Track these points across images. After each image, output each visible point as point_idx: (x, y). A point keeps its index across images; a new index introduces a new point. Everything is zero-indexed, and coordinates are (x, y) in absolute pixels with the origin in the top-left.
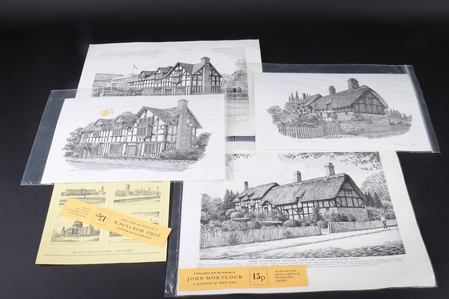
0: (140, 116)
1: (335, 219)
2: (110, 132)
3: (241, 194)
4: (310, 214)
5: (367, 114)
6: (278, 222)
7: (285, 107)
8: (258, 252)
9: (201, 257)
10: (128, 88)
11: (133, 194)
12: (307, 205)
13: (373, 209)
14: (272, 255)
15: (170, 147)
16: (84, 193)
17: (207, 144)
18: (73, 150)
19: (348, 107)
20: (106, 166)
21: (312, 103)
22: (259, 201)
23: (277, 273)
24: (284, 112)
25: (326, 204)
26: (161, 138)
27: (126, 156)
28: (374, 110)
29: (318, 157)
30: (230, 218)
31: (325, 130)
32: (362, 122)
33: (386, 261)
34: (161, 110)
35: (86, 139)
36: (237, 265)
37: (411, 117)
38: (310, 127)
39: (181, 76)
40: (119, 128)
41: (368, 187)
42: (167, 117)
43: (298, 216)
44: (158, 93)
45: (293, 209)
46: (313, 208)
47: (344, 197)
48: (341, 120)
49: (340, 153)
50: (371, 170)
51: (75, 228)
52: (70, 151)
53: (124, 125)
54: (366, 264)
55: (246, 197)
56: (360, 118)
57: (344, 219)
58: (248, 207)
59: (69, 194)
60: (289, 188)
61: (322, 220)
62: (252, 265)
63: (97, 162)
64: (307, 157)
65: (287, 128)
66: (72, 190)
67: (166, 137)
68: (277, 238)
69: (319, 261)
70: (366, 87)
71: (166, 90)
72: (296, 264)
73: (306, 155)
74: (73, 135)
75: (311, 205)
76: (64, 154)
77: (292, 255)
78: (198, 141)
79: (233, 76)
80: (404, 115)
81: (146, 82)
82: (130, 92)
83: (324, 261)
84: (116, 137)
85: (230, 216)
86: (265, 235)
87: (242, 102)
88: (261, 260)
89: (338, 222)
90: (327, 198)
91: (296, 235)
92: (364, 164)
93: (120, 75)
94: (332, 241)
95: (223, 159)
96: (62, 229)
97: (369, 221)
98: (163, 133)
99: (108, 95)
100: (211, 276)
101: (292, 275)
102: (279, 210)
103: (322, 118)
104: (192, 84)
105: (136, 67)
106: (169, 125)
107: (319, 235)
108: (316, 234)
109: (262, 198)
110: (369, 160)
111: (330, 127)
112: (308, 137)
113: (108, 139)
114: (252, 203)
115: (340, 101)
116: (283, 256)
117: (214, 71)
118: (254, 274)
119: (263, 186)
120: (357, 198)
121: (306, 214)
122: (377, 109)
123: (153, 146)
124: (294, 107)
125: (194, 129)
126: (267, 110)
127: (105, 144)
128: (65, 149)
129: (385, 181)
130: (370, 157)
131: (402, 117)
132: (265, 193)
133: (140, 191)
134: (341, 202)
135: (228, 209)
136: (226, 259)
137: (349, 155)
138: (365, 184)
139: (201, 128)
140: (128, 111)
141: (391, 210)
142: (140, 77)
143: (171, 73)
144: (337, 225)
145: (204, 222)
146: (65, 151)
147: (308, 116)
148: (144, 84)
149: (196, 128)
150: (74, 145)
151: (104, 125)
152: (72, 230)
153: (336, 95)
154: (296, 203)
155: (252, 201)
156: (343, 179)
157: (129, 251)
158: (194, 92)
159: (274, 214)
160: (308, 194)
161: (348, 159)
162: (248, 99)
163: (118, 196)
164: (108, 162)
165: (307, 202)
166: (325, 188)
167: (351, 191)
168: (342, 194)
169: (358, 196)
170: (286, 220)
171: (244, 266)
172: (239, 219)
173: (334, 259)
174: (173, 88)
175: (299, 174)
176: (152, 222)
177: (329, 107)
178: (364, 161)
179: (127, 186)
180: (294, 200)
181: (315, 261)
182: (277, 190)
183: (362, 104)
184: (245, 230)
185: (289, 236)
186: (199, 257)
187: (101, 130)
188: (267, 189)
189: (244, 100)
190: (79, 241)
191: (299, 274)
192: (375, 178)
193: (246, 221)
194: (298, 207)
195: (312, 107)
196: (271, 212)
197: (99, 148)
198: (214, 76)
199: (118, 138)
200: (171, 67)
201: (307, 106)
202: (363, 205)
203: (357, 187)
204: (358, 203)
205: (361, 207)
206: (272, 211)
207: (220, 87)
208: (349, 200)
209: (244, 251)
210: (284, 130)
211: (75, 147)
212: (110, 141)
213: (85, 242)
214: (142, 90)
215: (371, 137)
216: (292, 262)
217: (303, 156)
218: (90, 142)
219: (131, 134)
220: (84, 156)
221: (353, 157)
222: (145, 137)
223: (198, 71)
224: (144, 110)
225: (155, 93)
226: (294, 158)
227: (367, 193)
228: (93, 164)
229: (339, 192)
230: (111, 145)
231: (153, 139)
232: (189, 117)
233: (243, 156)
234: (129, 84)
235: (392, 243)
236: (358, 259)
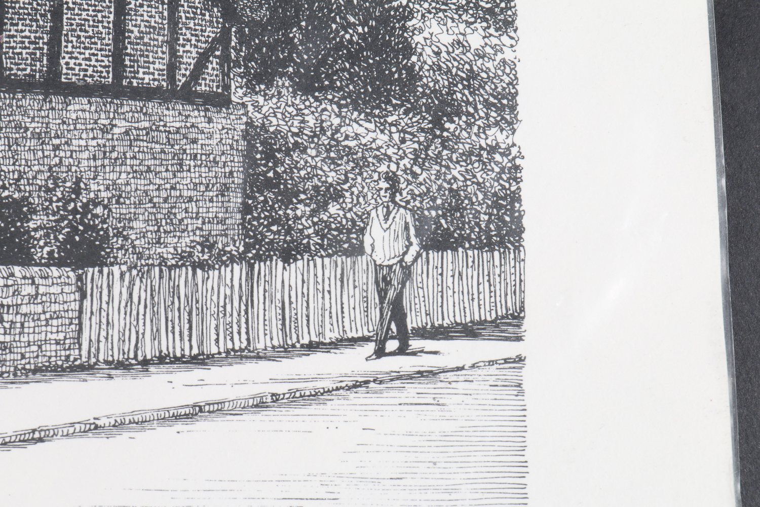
13: (311, 121)
97: (242, 257)
141: (496, 135)
202: (213, 65)
204: (172, 43)
205: (187, 95)
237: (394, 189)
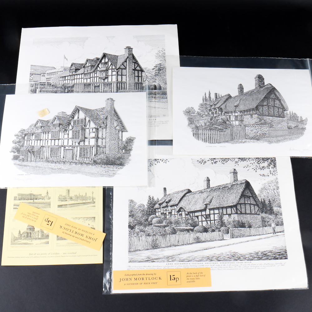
0: (73, 118)
1: (235, 226)
2: (49, 135)
3: (161, 200)
4: (215, 220)
5: (269, 117)
6: (190, 228)
7: (199, 109)
8: (174, 256)
9: (130, 260)
10: (61, 84)
11: (73, 199)
12: (214, 211)
13: (266, 216)
14: (184, 258)
15: (101, 151)
16: (33, 198)
17: (132, 148)
18: (19, 153)
19: (253, 109)
20: (49, 170)
21: (223, 104)
22: (175, 207)
23: (188, 275)
24: (198, 114)
25: (229, 211)
26: (93, 142)
27: (64, 160)
28: (276, 113)
29: (225, 163)
30: (152, 224)
31: (232, 135)
32: (264, 126)
33: (271, 265)
34: (91, 110)
35: (29, 141)
36: (157, 267)
37: (306, 119)
38: (219, 131)
39: (108, 70)
40: (57, 130)
41: (264, 194)
42: (97, 119)
43: (206, 222)
44: (88, 90)
45: (202, 215)
46: (218, 214)
47: (243, 204)
48: (246, 123)
49: (243, 158)
50: (268, 176)
51: (29, 231)
52: (16, 154)
53: (61, 127)
54: (257, 268)
55: (165, 203)
56: (263, 121)
57: (242, 225)
58: (166, 214)
59: (20, 198)
60: (200, 195)
61: (225, 226)
62: (169, 267)
63: (41, 166)
64: (215, 163)
65: (200, 132)
66: (22, 195)
67: (97, 141)
68: (189, 243)
69: (221, 264)
70: (270, 86)
71: (95, 87)
72: (202, 267)
73: (215, 161)
74: (17, 137)
75: (216, 211)
76: (12, 157)
77: (200, 259)
78: (124, 145)
79: (154, 70)
80: (301, 117)
81: (76, 76)
82: (63, 89)
83: (224, 264)
84: (55, 140)
85: (152, 222)
86: (179, 240)
87: (162, 101)
88: (176, 263)
89: (237, 228)
90: (230, 205)
91: (203, 240)
92: (262, 170)
93: (53, 68)
94: (232, 245)
95: (146, 164)
96: (18, 232)
97: (262, 227)
98: (94, 136)
99: (44, 92)
100: (138, 277)
101: (199, 277)
102: (191, 217)
103: (230, 121)
104: (117, 80)
105: (66, 58)
106: (99, 128)
107: (221, 240)
108: (220, 239)
109: (177, 205)
110: (267, 166)
111: (237, 131)
112: (217, 142)
113: (48, 141)
114: (169, 209)
115: (247, 102)
116: (193, 260)
117: (137, 64)
118: (170, 276)
119: (178, 193)
120: (254, 205)
121: (212, 220)
122: (278, 111)
123: (87, 150)
124: (206, 108)
125: (120, 132)
126: (184, 111)
127: (46, 147)
128: (12, 152)
129: (278, 188)
130: (268, 163)
131: (299, 120)
132: (180, 199)
133: (78, 196)
134: (241, 209)
135: (150, 215)
136: (149, 262)
137: (250, 160)
138: (262, 190)
139: (127, 131)
140: (63, 111)
141: (281, 217)
142: (71, 70)
143: (98, 66)
144: (237, 231)
145: (131, 227)
146: (13, 154)
147: (218, 118)
148: (75, 79)
149: (122, 132)
150: (19, 147)
151: (44, 127)
152: (26, 234)
153: (243, 95)
154: (205, 210)
155: (169, 207)
156: (244, 186)
157: (73, 253)
158: (119, 90)
159: (187, 221)
160: (215, 201)
161: (250, 165)
162: (167, 98)
163: (61, 201)
164: (50, 166)
165: (213, 209)
166: (228, 195)
167: (249, 197)
168: (242, 201)
169: (255, 203)
170: (196, 226)
171: (162, 268)
172: (159, 224)
173: (232, 263)
174: (101, 84)
175: (208, 180)
176: (90, 226)
177: (237, 109)
178: (263, 167)
179: (67, 191)
180: (203, 207)
181: (218, 264)
182: (190, 196)
183: (266, 105)
184: (164, 235)
185: (198, 241)
186: (128, 260)
187: (41, 132)
188: (182, 196)
189: (163, 99)
190: (33, 244)
191: (204, 276)
192: (270, 185)
193: (165, 227)
194: (206, 214)
195: (222, 110)
196: (184, 219)
197: (41, 151)
198: (137, 70)
199: (57, 141)
200: (98, 59)
201: (218, 108)
202: (258, 212)
203: (255, 194)
204: (255, 210)
205: (256, 214)
206: (185, 217)
207: (142, 83)
208: (248, 206)
209: (163, 254)
210: (197, 134)
211: (21, 150)
212: (49, 144)
213: (38, 245)
214: (73, 86)
215: (270, 142)
216: (200, 265)
217: (212, 161)
218: (33, 145)
219: (67, 137)
220: (29, 159)
221: (254, 163)
222: (79, 141)
223: (123, 64)
224: (77, 110)
225: (85, 90)
226: (205, 163)
227: (263, 200)
228: (38, 168)
229: (240, 199)
230: (51, 148)
231: (87, 143)
232: (116, 119)
233: (162, 161)
234: (61, 78)
235: (278, 249)
236: (251, 262)
237: (273, 221)
